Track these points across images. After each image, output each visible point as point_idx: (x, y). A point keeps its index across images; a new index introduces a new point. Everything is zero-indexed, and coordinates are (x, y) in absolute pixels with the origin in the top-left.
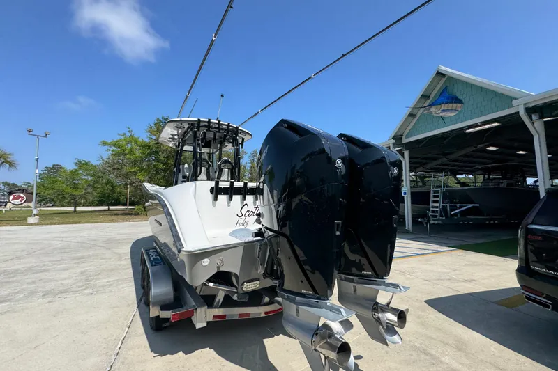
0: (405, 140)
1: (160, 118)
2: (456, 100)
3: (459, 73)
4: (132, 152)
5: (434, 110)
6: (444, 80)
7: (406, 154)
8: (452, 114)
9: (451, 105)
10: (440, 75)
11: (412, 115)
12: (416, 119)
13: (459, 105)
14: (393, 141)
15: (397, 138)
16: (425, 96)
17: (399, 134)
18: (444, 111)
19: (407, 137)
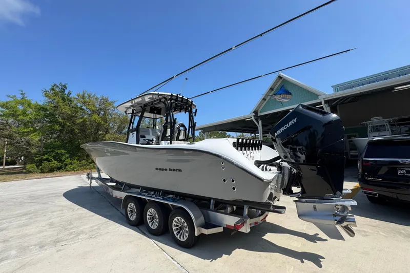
0: (259, 114)
1: (58, 85)
2: (288, 93)
3: (291, 78)
4: (24, 113)
5: (277, 97)
6: (281, 80)
7: (260, 122)
8: (287, 101)
9: (286, 95)
10: (280, 77)
11: (264, 99)
12: (266, 102)
13: (290, 96)
14: (254, 114)
15: (256, 112)
16: (271, 89)
17: (257, 110)
18: (282, 98)
19: (260, 112)
